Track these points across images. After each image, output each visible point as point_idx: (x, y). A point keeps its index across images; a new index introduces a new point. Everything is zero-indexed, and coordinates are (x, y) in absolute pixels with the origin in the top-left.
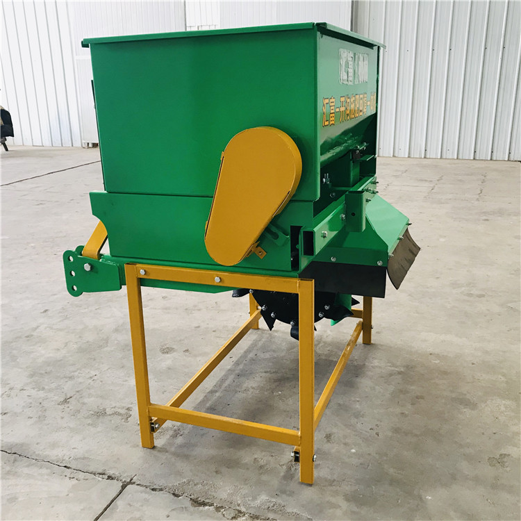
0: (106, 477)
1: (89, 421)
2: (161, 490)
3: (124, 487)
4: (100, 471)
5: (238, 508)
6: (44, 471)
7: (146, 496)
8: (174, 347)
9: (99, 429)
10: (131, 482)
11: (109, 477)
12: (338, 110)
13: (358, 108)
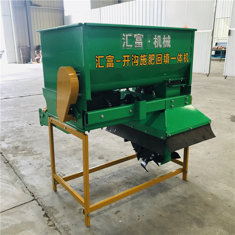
0: (32, 195)
1: (49, 175)
2: (41, 206)
3: (33, 200)
4: (33, 192)
5: (55, 223)
6: (20, 186)
7: (35, 206)
8: (105, 157)
9: (48, 179)
10: (36, 200)
11: (33, 195)
12: (120, 61)
13: (154, 61)
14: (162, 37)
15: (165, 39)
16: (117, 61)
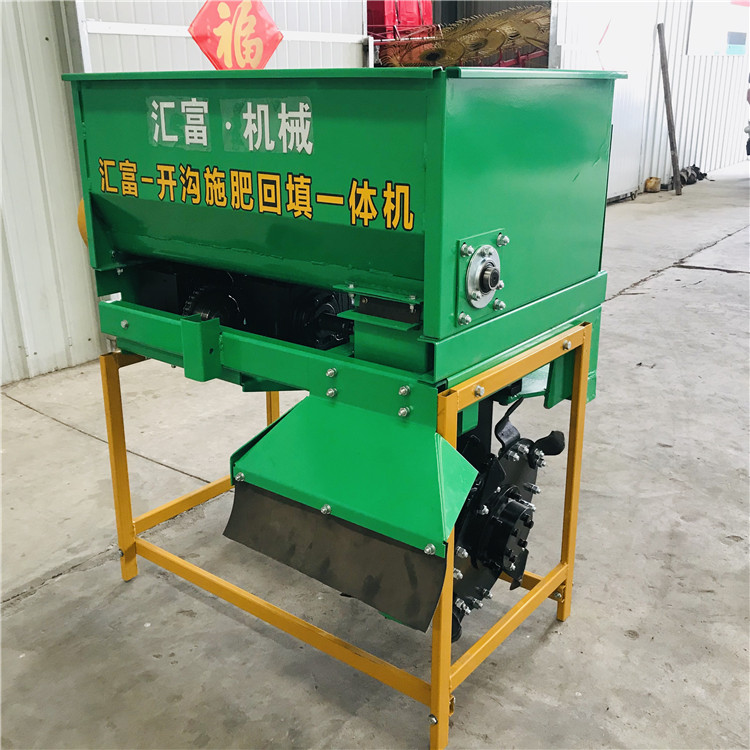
12: (151, 181)
13: (251, 196)
14: (275, 110)
15: (287, 117)
16: (144, 180)
